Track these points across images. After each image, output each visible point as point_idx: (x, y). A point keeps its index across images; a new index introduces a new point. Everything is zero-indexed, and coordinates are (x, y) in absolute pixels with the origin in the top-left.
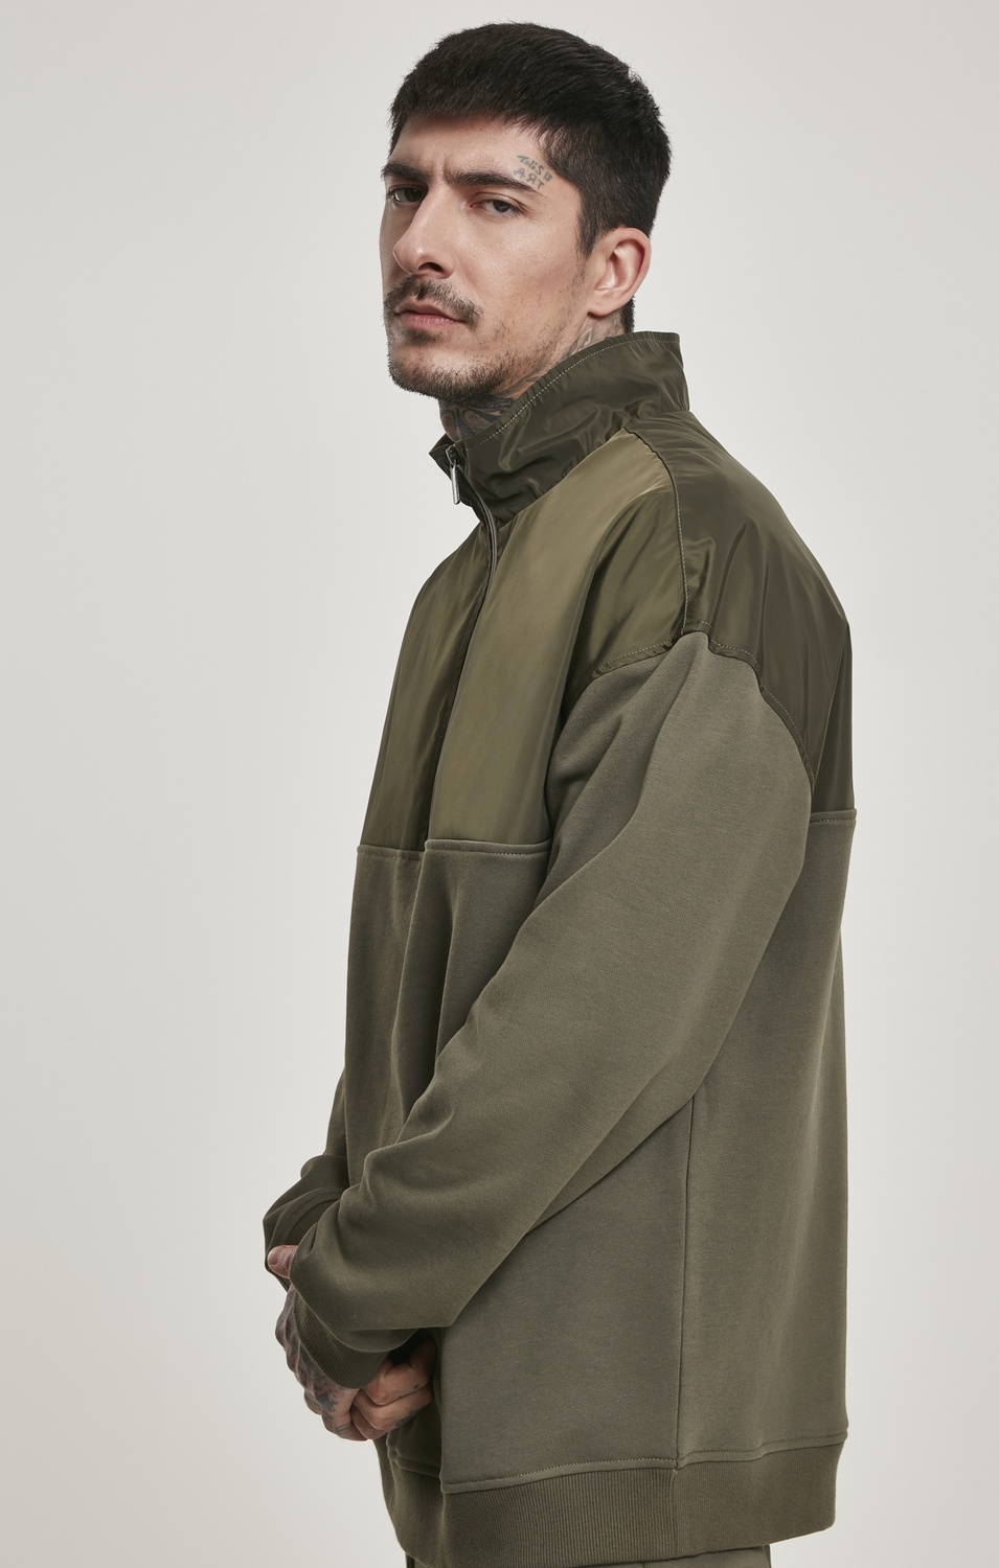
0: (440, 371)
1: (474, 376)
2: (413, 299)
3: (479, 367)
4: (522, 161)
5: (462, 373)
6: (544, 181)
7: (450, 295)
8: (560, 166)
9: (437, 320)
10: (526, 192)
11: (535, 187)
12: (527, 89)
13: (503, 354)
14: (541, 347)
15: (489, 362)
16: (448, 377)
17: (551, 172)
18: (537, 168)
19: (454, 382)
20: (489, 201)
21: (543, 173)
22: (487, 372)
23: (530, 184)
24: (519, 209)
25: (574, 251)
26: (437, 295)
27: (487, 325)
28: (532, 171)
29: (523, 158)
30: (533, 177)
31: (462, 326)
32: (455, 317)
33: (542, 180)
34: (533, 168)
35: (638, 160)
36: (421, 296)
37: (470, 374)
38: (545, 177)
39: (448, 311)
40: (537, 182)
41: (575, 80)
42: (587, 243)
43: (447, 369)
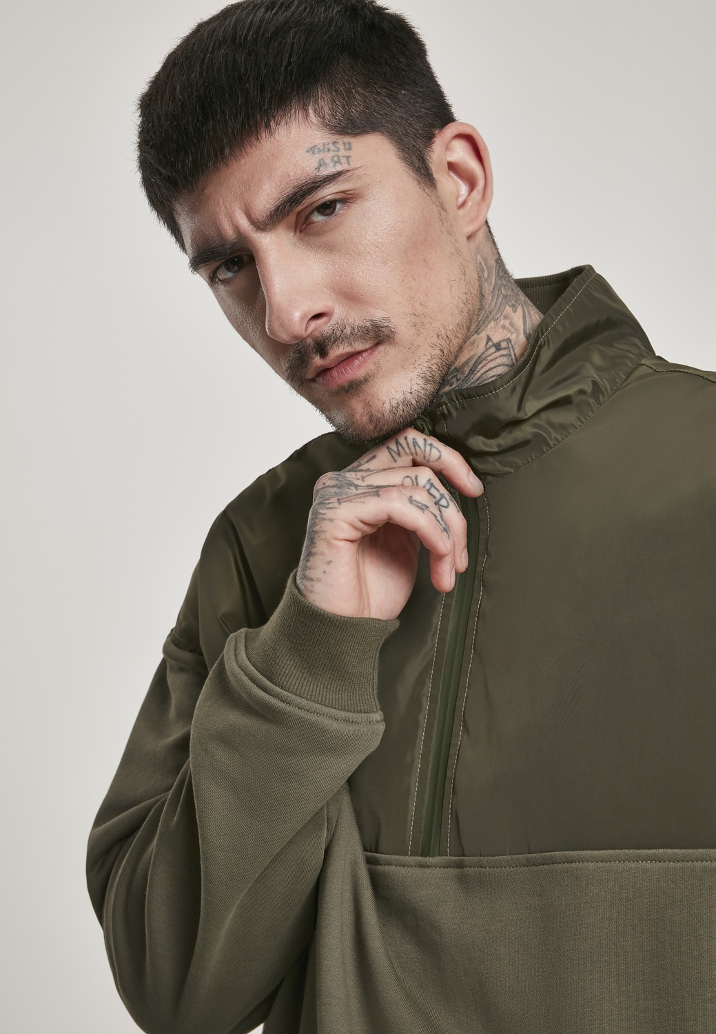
0: (394, 403)
1: (427, 381)
2: (318, 361)
3: (424, 369)
4: (314, 153)
5: (415, 387)
6: (347, 153)
7: (348, 330)
8: (349, 127)
9: (357, 362)
10: (341, 178)
11: (344, 167)
12: (262, 86)
13: (434, 340)
14: (462, 305)
15: (429, 357)
16: (405, 403)
17: (347, 139)
18: (332, 148)
19: (414, 402)
20: (312, 213)
21: (341, 146)
22: (434, 367)
23: (339, 168)
24: (347, 199)
25: (421, 192)
26: (335, 339)
27: (401, 326)
28: (331, 154)
29: (312, 150)
30: (336, 159)
31: (381, 348)
32: (368, 346)
33: (345, 154)
34: (329, 150)
35: (403, 60)
36: (323, 352)
37: (421, 382)
38: (345, 149)
39: (359, 346)
40: (343, 160)
41: (294, 38)
42: (424, 174)
43: (399, 396)
